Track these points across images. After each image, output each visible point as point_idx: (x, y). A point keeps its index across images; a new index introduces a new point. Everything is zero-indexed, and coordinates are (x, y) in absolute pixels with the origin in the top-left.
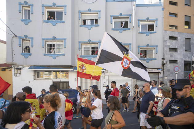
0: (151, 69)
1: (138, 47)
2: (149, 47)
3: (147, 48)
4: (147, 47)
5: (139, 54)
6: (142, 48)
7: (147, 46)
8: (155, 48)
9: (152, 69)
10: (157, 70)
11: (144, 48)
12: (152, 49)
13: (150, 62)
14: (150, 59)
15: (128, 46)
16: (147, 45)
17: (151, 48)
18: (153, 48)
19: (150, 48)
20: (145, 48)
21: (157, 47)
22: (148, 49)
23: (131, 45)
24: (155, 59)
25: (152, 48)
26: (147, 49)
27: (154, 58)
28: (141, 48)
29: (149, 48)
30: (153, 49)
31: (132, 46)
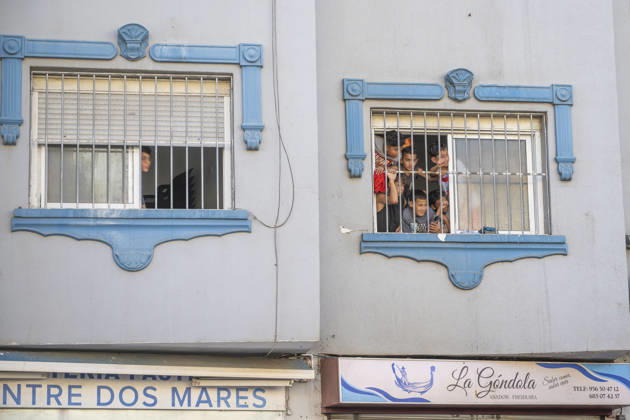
0: (506, 371)
1: (350, 93)
2: (471, 105)
3: (445, 114)
4: (446, 104)
5: (354, 176)
6: (391, 113)
7: (456, 82)
8: (540, 117)
9: (523, 368)
10: (576, 377)
11: (418, 113)
12: (512, 125)
13: (494, 276)
14: (494, 246)
15: (227, 79)
16: (449, 80)
17: (499, 115)
18: (525, 116)
19: (486, 115)
20: (432, 113)
21: (561, 99)
22: (459, 123)
23: (256, 64)
24: (552, 246)
25: (512, 115)
26: (445, 123)
27: (535, 228)
28: (375, 112)
29: (472, 114)
30: (525, 125)
31: (266, 75)
